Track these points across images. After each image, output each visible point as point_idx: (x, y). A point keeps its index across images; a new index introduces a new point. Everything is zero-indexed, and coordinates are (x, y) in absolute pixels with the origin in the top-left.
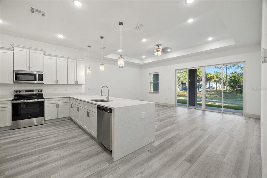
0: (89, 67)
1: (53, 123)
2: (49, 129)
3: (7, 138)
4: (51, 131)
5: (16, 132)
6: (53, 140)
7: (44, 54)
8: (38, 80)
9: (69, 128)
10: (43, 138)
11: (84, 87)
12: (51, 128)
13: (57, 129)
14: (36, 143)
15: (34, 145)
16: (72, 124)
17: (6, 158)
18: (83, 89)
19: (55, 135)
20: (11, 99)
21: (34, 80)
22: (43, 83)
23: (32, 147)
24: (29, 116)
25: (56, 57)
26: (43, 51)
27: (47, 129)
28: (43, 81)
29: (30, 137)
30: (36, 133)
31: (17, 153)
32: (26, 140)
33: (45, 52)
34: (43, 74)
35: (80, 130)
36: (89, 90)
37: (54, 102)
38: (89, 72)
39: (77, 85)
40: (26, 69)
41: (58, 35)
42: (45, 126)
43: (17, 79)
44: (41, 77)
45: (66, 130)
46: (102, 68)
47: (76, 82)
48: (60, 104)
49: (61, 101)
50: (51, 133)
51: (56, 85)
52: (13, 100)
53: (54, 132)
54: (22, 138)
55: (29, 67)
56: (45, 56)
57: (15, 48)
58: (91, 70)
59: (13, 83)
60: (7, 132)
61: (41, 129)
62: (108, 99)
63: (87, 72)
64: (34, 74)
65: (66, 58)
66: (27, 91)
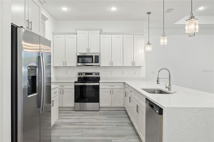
0: (149, 42)
1: (107, 111)
2: (101, 117)
3: (68, 119)
4: (102, 121)
5: (76, 113)
6: (100, 132)
7: (100, 33)
8: (95, 63)
9: (120, 121)
10: (92, 127)
11: (143, 69)
12: (103, 117)
13: (109, 120)
14: (85, 130)
15: (83, 133)
16: (125, 118)
17: (60, 138)
18: (143, 73)
19: (104, 127)
20: (74, 81)
21: (91, 62)
22: (100, 66)
23: (80, 134)
24: (87, 100)
25: (111, 34)
26: (99, 30)
27: (100, 117)
28: (99, 63)
29: (83, 123)
30: (89, 119)
31: (68, 136)
32: (79, 125)
33: (101, 31)
34: (99, 55)
35: (131, 128)
36: (152, 73)
37: (108, 87)
38: (149, 48)
39: (134, 67)
40: (85, 51)
41: (111, 8)
42: (100, 113)
43: (79, 62)
44: (97, 59)
45: (116, 123)
46: (164, 41)
47: (133, 63)
48: (114, 90)
49: (115, 87)
50: (102, 123)
51: (111, 67)
52: (75, 82)
53: (104, 123)
54: (77, 121)
55: (88, 49)
56: (101, 35)
57: (78, 32)
58: (151, 46)
59: (76, 66)
60: (70, 113)
61: (95, 116)
62: (169, 90)
63: (146, 49)
64: (92, 57)
65: (121, 34)
66: (87, 74)
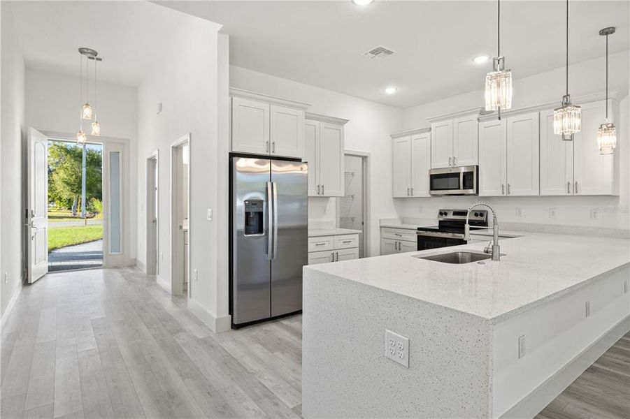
7: (478, 119)
8: (464, 188)
21: (457, 187)
22: (477, 195)
25: (507, 116)
26: (477, 112)
28: (475, 190)
34: (475, 170)
40: (448, 163)
41: (473, 60)
43: (433, 188)
44: (469, 180)
47: (572, 185)
52: (419, 229)
55: (451, 158)
56: (480, 123)
59: (428, 196)
64: (457, 175)
65: (535, 111)
66: (456, 213)
